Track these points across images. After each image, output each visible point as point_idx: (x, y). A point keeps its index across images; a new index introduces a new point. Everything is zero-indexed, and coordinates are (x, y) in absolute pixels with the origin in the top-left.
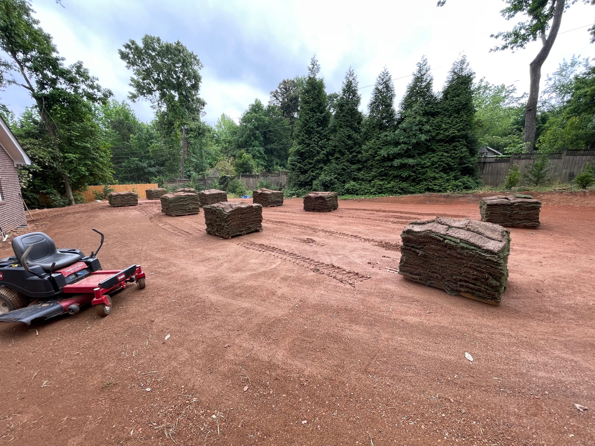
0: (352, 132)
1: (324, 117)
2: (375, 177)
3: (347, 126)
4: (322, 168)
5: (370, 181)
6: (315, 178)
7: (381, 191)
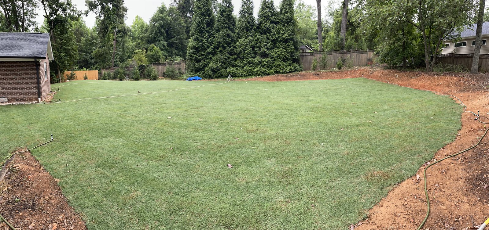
0: (229, 32)
1: (211, 20)
2: (246, 64)
3: (226, 27)
4: (211, 58)
5: (243, 67)
6: (206, 66)
7: (250, 74)
